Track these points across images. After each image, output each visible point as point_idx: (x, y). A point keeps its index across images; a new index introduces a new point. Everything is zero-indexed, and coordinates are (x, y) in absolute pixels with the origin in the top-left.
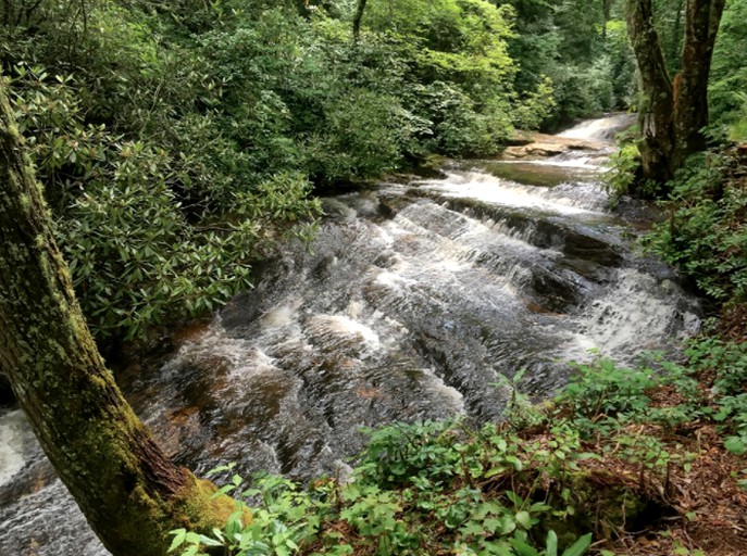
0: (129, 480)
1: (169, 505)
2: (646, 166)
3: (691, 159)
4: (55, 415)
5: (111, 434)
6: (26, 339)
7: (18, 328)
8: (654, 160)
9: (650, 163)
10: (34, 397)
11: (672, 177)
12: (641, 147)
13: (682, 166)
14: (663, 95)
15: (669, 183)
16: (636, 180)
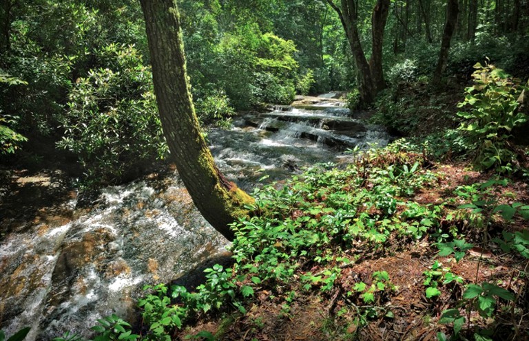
0: (214, 181)
1: (230, 193)
2: (363, 97)
3: (379, 93)
4: (186, 147)
5: (207, 159)
6: (178, 111)
7: (175, 105)
8: (366, 94)
9: (364, 96)
10: (179, 138)
11: (373, 101)
12: (360, 89)
13: (376, 95)
14: (366, 68)
15: (372, 103)
16: (360, 103)
